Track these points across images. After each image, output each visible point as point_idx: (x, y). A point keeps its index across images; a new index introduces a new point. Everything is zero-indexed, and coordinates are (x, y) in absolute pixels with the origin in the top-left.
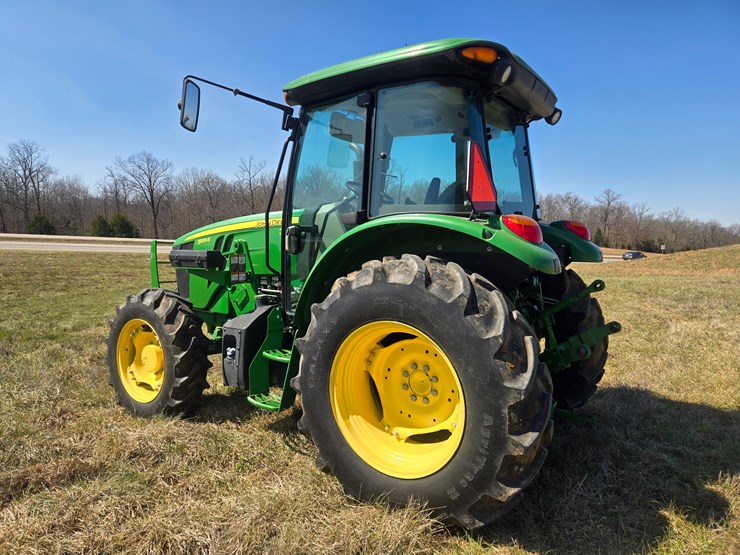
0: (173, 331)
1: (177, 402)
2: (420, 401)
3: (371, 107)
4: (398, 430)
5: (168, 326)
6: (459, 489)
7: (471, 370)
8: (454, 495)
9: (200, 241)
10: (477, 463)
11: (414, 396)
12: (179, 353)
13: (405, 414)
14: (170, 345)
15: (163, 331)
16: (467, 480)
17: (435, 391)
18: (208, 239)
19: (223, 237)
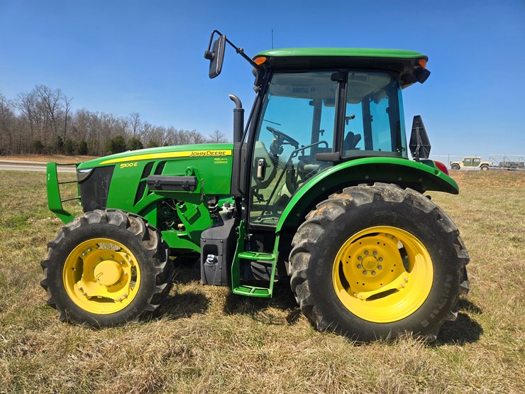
0: (152, 246)
1: (155, 306)
2: (369, 274)
3: (343, 82)
4: (361, 294)
5: (145, 243)
6: (429, 320)
7: (440, 251)
8: (425, 324)
9: (122, 166)
10: (440, 303)
11: (364, 272)
12: (159, 265)
13: (361, 283)
14: (151, 259)
15: (140, 246)
16: (434, 314)
17: (379, 267)
18: (135, 164)
19: (153, 163)
